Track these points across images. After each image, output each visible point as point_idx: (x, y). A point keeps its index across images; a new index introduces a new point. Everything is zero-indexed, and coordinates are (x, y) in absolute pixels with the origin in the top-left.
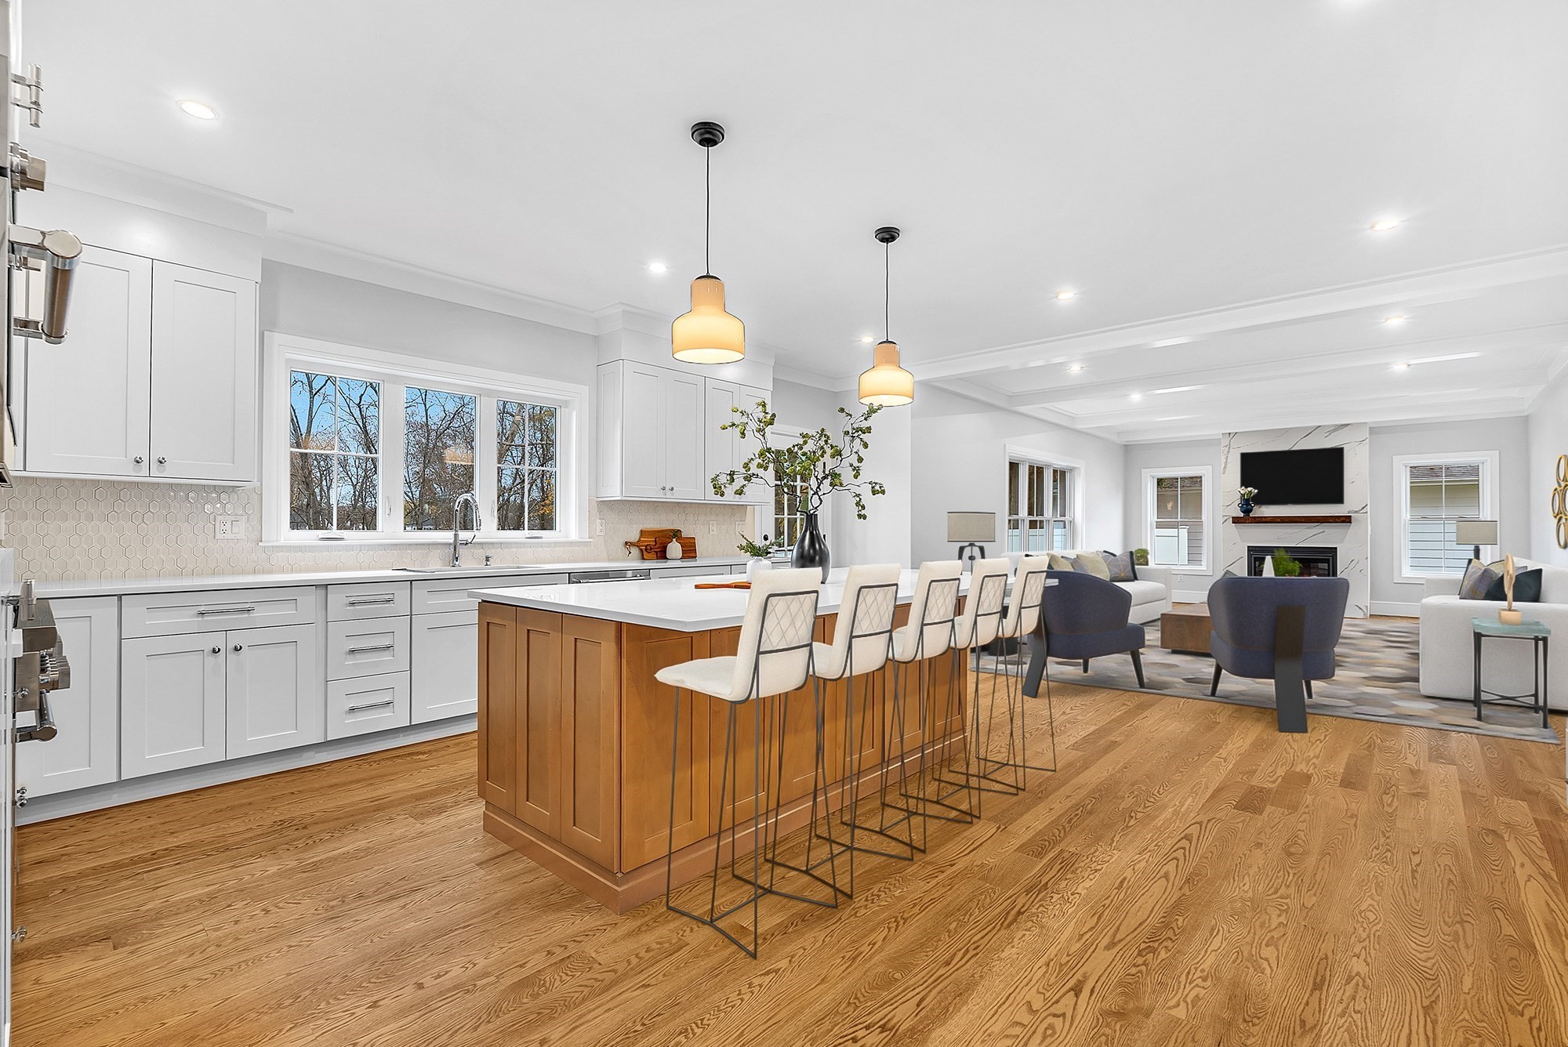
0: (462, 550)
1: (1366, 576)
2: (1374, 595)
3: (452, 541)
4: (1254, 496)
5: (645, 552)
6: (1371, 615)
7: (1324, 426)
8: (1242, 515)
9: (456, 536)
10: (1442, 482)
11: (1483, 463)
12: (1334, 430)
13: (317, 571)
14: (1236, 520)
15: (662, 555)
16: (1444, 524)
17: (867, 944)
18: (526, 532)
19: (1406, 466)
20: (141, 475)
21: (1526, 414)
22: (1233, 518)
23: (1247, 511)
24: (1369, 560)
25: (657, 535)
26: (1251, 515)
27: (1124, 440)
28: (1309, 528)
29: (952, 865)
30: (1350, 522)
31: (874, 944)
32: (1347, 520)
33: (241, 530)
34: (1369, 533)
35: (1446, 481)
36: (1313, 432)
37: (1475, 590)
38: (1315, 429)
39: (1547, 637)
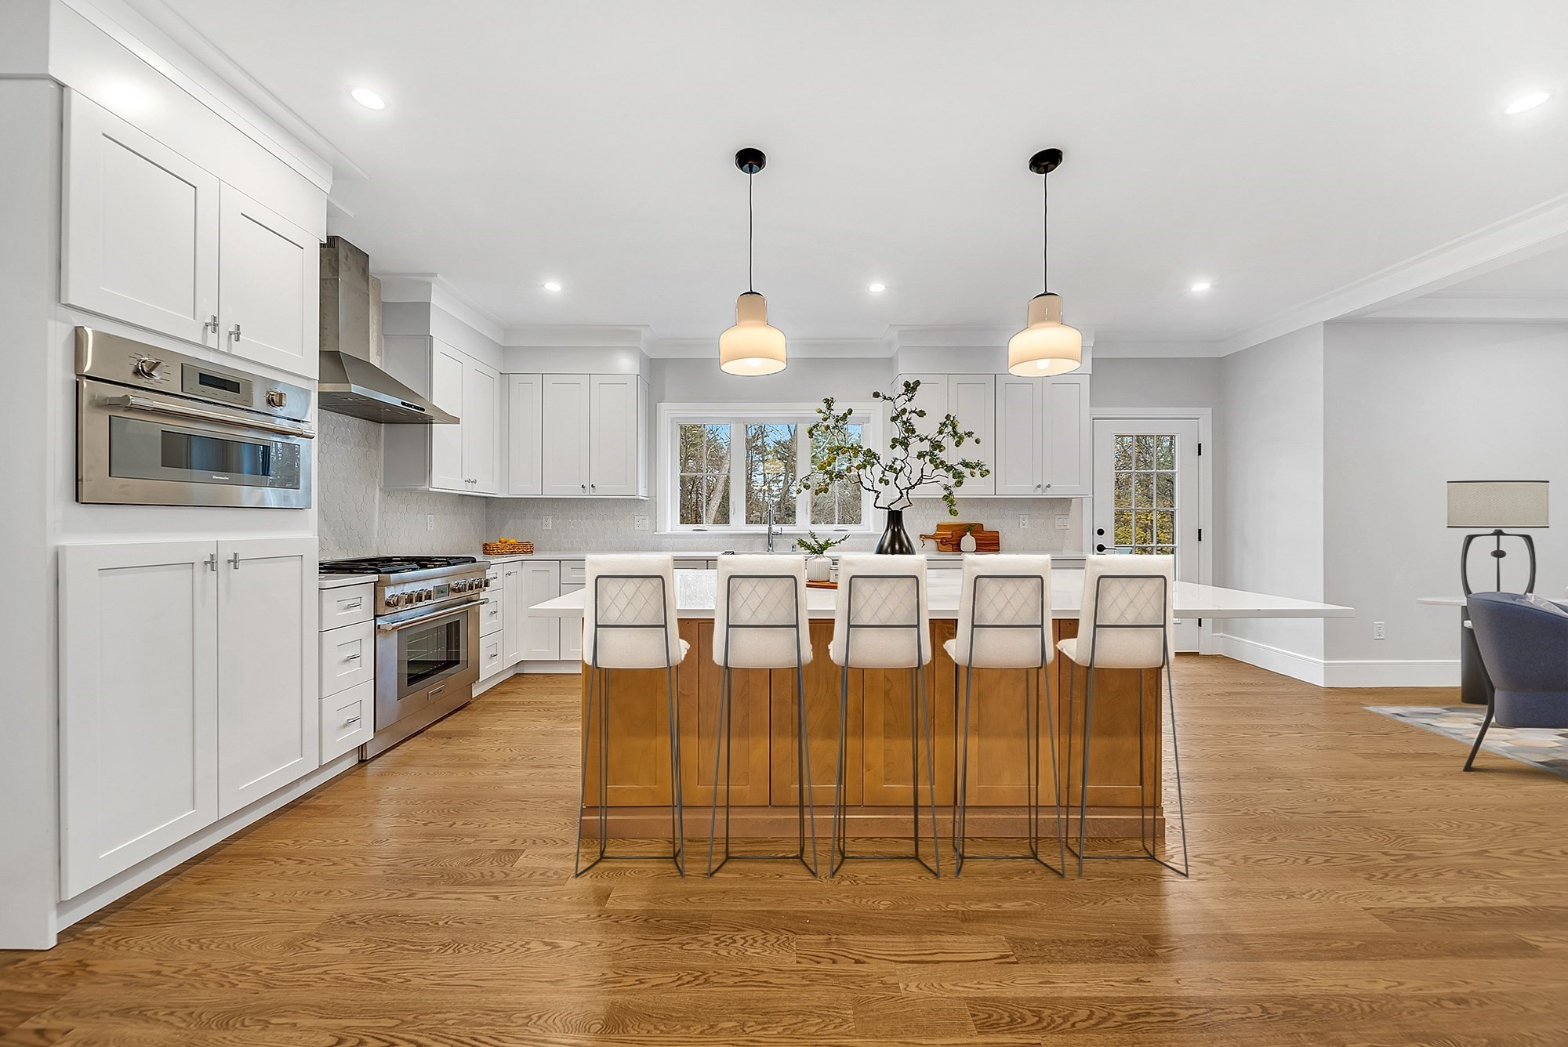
0: (775, 540)
3: (767, 532)
5: (940, 544)
9: (770, 528)
13: (686, 551)
15: (957, 548)
17: (637, 978)
18: (836, 526)
20: (586, 495)
25: (955, 528)
29: (857, 962)
31: (642, 983)
33: (647, 523)
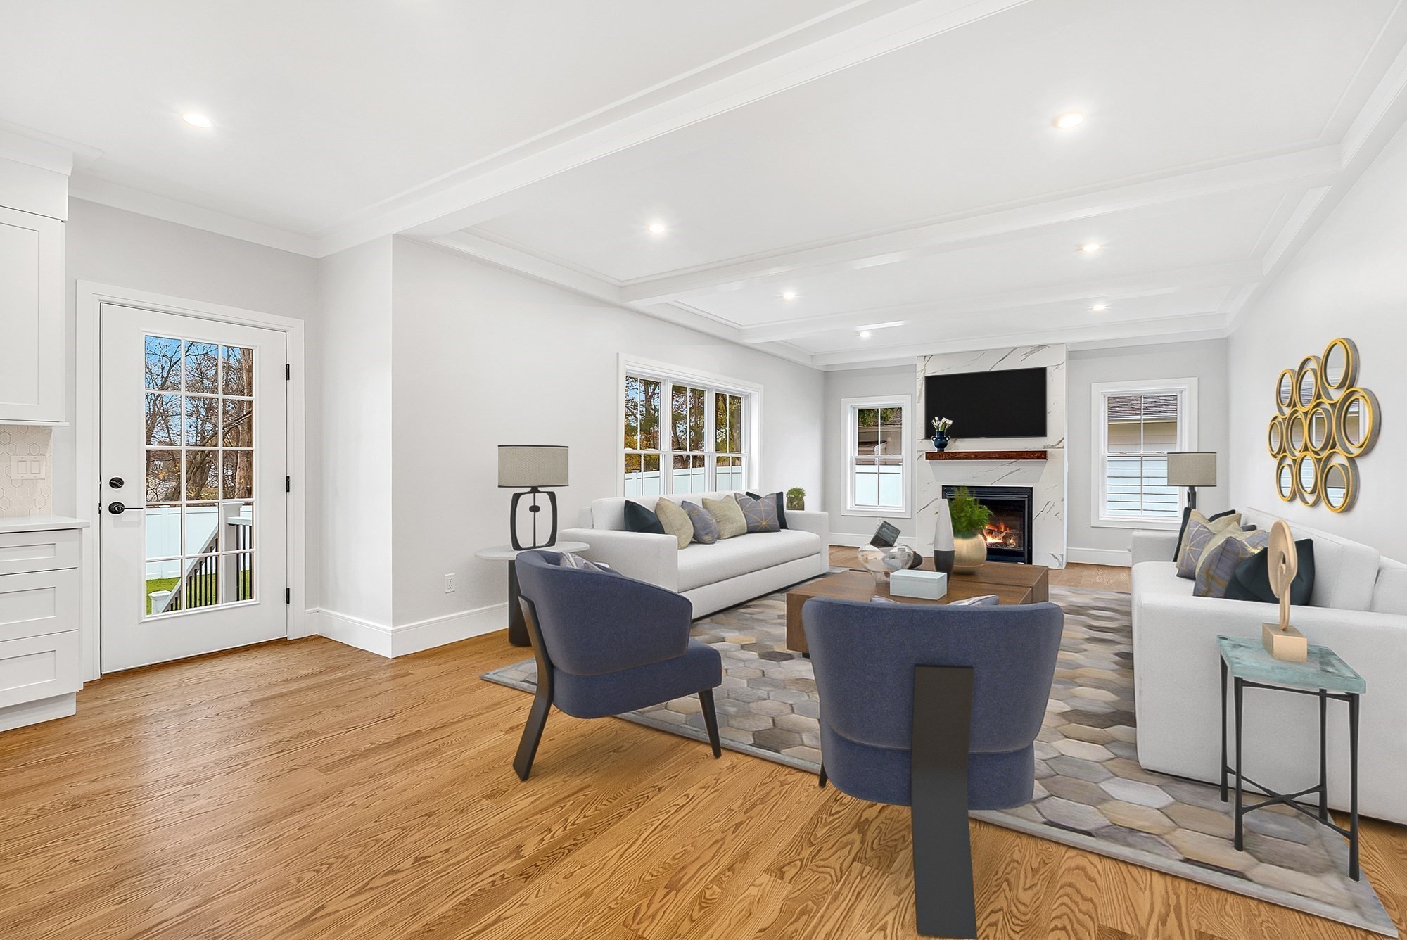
1: (1062, 520)
2: (1070, 542)
4: (949, 428)
6: (1068, 564)
7: (1021, 347)
8: (936, 450)
10: (1140, 420)
11: (1182, 392)
12: (1031, 353)
14: (930, 456)
16: (1142, 461)
19: (1105, 397)
21: (1225, 336)
22: (927, 453)
23: (941, 446)
24: (1066, 501)
26: (946, 450)
27: (820, 364)
28: (1004, 465)
30: (1045, 458)
32: (1042, 456)
34: (1066, 471)
35: (1144, 420)
36: (1009, 354)
37: (1211, 572)
38: (1012, 351)
39: (1358, 695)
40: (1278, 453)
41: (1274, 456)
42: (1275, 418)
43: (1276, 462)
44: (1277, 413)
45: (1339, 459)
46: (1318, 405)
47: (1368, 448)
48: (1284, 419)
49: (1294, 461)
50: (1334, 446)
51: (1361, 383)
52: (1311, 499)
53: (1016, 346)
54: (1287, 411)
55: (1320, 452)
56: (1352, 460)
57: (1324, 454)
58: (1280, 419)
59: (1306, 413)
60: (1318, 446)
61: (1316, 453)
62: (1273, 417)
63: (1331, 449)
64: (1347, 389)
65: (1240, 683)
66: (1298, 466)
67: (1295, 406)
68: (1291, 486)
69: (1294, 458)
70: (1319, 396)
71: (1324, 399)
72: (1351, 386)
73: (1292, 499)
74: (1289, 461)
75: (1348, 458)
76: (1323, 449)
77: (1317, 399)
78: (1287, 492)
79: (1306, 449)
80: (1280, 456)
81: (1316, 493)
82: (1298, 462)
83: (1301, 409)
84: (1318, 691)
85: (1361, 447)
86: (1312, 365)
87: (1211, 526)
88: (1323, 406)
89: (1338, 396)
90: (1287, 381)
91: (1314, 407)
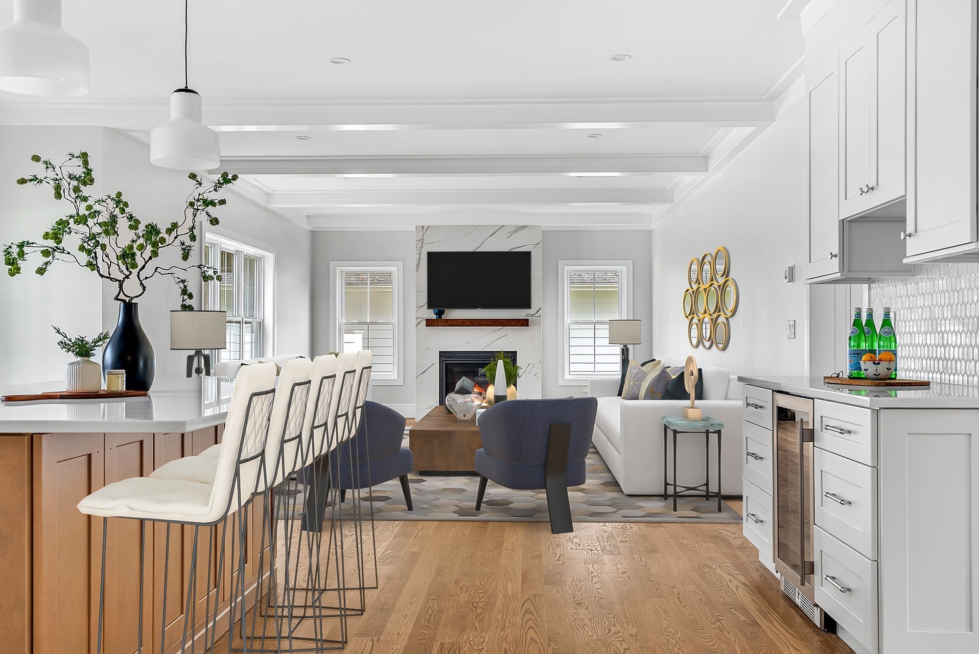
7: (507, 226)
8: (435, 317)
10: (593, 288)
11: (622, 271)
12: (515, 231)
14: (429, 323)
16: (595, 329)
21: (649, 229)
22: (425, 319)
23: (440, 313)
26: (443, 318)
28: (493, 331)
30: (527, 325)
32: (523, 323)
35: (596, 287)
36: (497, 230)
37: (654, 390)
38: (499, 229)
39: (721, 430)
40: (689, 315)
41: (687, 317)
42: (687, 290)
43: (688, 321)
44: (689, 287)
45: (722, 319)
46: (711, 285)
47: (734, 313)
48: (693, 292)
49: (699, 320)
50: (719, 311)
51: (731, 276)
52: (707, 344)
53: (503, 224)
54: (695, 287)
55: (712, 315)
56: (727, 319)
57: (715, 316)
58: (690, 291)
59: (705, 290)
60: (712, 310)
61: (710, 315)
62: (686, 289)
63: (718, 312)
64: (726, 278)
65: (675, 432)
66: (701, 322)
67: (699, 284)
68: (697, 336)
69: (699, 318)
70: (712, 280)
71: (714, 282)
72: (727, 276)
73: (697, 346)
74: (695, 320)
75: (726, 318)
76: (714, 312)
77: (711, 281)
78: (695, 341)
79: (705, 312)
80: (690, 317)
81: (711, 341)
82: (701, 320)
83: (702, 287)
84: (705, 431)
85: (731, 312)
86: (708, 259)
87: (643, 368)
88: (714, 286)
89: (721, 281)
90: (695, 267)
91: (709, 287)
